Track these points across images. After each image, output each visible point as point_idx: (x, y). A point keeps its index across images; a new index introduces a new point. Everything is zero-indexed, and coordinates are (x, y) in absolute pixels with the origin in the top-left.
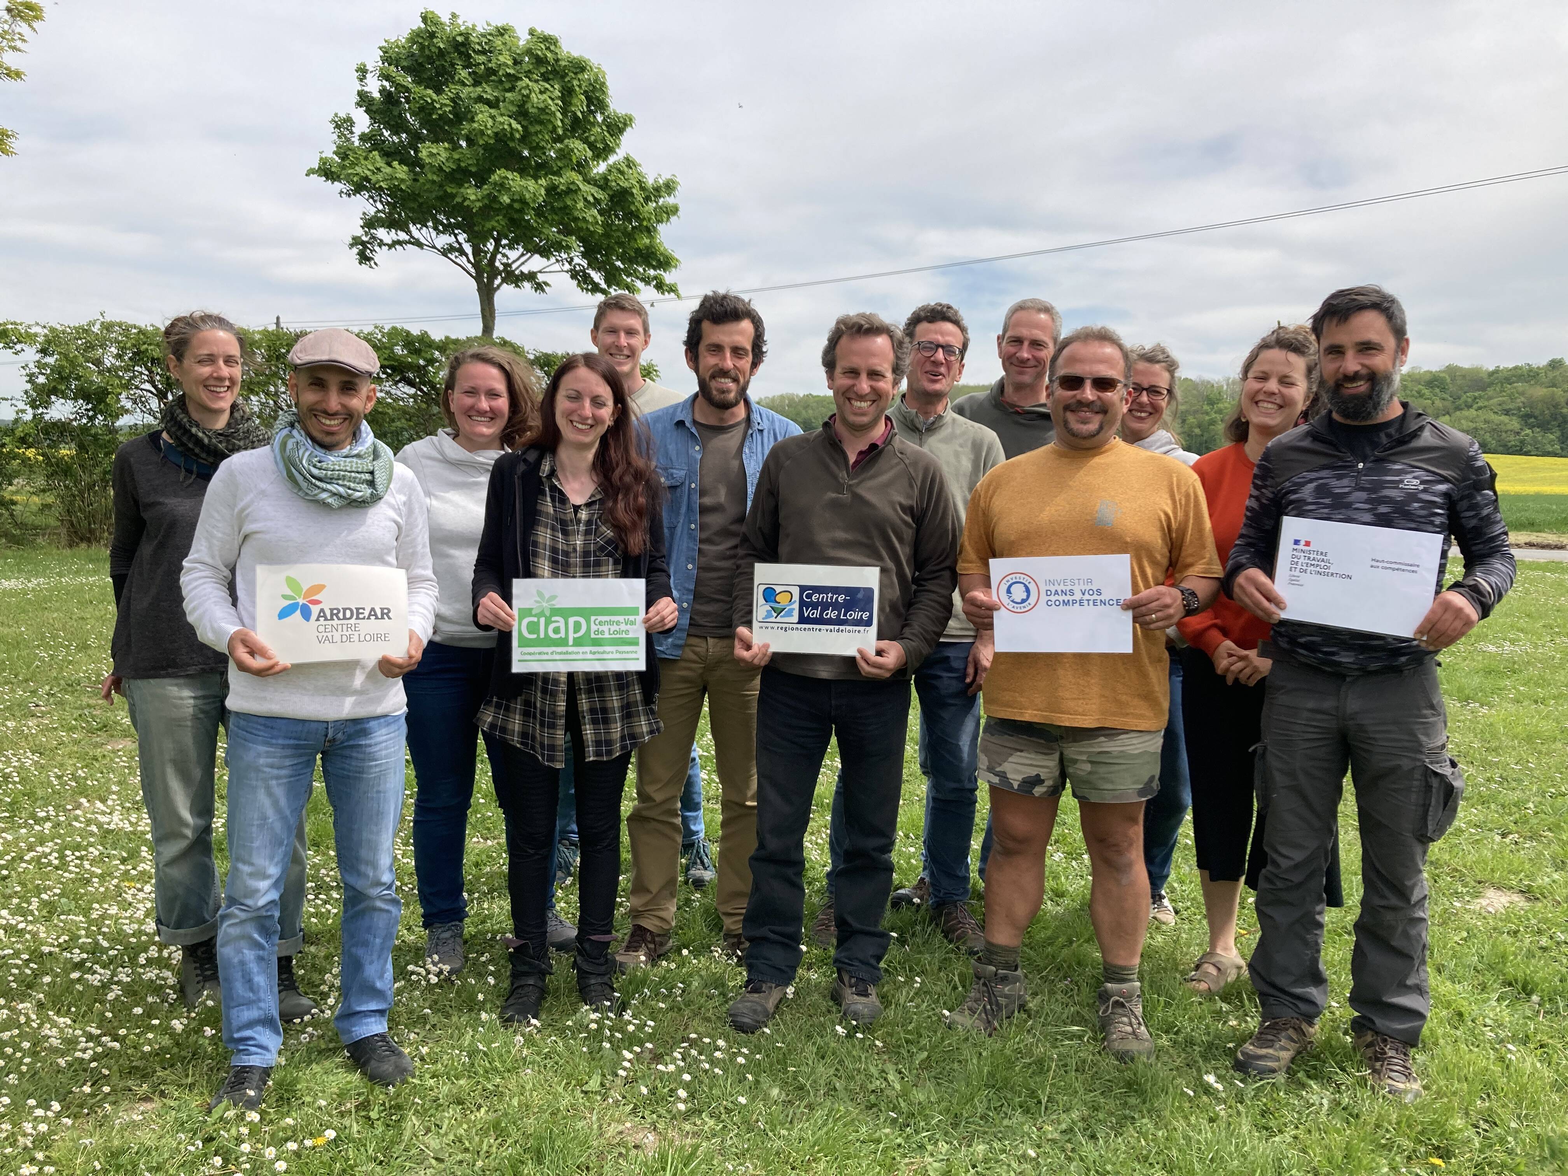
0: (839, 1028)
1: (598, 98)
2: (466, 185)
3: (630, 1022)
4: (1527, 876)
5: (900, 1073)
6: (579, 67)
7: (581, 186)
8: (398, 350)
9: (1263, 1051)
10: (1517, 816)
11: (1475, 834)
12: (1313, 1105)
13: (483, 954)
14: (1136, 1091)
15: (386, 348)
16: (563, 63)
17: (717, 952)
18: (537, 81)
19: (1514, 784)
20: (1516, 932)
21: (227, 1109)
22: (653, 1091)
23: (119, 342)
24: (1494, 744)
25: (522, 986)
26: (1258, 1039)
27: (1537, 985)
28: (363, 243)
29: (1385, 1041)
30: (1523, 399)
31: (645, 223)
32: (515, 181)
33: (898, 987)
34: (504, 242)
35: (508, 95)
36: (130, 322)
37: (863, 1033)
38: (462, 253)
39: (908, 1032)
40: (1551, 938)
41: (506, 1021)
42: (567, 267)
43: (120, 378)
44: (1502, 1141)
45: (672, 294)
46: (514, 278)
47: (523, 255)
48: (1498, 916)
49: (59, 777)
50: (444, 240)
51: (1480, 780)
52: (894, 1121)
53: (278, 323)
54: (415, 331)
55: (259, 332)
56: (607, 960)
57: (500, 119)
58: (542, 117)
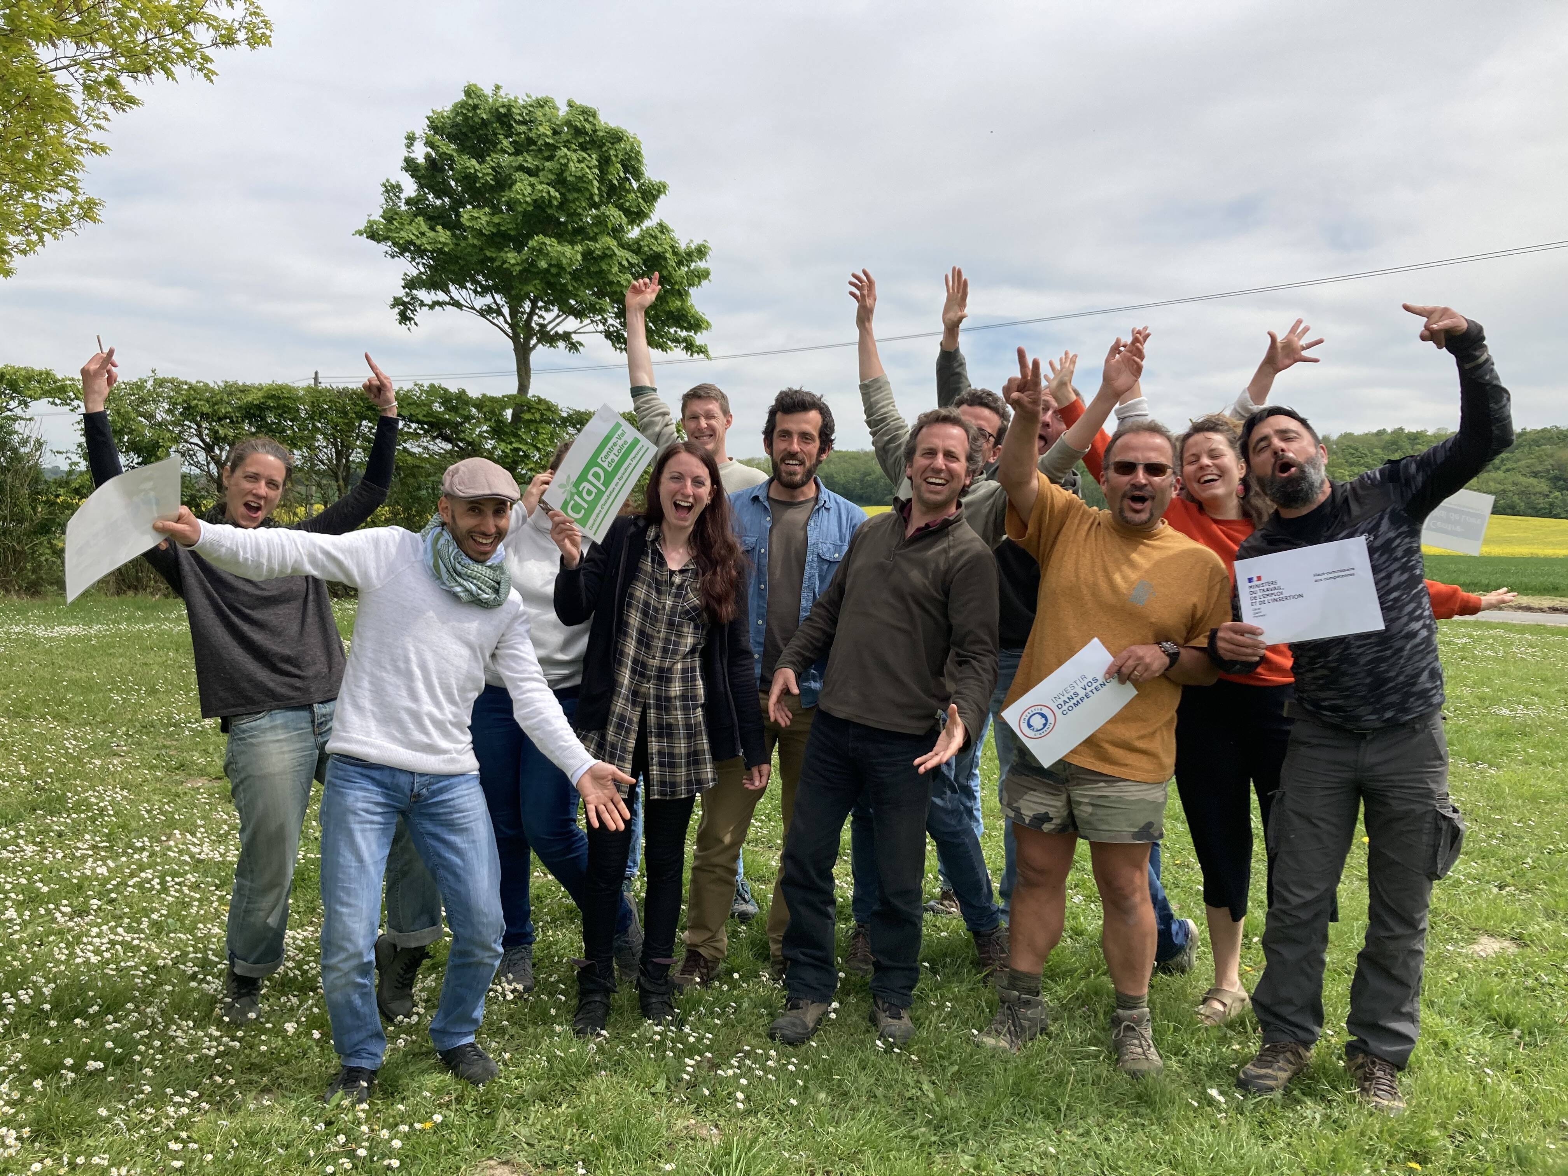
0: (878, 1043)
1: (633, 167)
2: (506, 249)
3: (690, 1035)
4: (1518, 925)
5: (934, 1083)
6: (616, 137)
7: (616, 251)
8: (437, 407)
9: (1263, 1071)
10: (1515, 869)
11: (1472, 886)
12: (1306, 1118)
13: (551, 976)
14: (1146, 1102)
15: (425, 405)
16: (601, 134)
17: (765, 976)
18: (575, 151)
19: (1513, 840)
20: (1503, 974)
21: (342, 1099)
22: (713, 1094)
23: (170, 398)
24: (1498, 803)
25: (590, 1003)
26: (1259, 1060)
27: (1518, 1019)
28: (404, 304)
29: (1373, 1063)
30: (1551, 462)
31: (677, 287)
32: (553, 246)
33: (930, 1010)
34: (540, 304)
35: (547, 164)
36: (182, 379)
37: (900, 1049)
38: (499, 313)
39: (941, 1048)
40: (1537, 979)
41: (578, 1033)
42: (601, 327)
43: (172, 432)
44: (1475, 1150)
45: (702, 355)
46: (548, 338)
47: (558, 316)
48: (1489, 959)
49: (148, 812)
50: (481, 302)
51: (1482, 835)
52: (929, 1123)
53: (316, 378)
54: (453, 389)
55: (303, 389)
56: (667, 982)
57: (540, 187)
58: (579, 185)
